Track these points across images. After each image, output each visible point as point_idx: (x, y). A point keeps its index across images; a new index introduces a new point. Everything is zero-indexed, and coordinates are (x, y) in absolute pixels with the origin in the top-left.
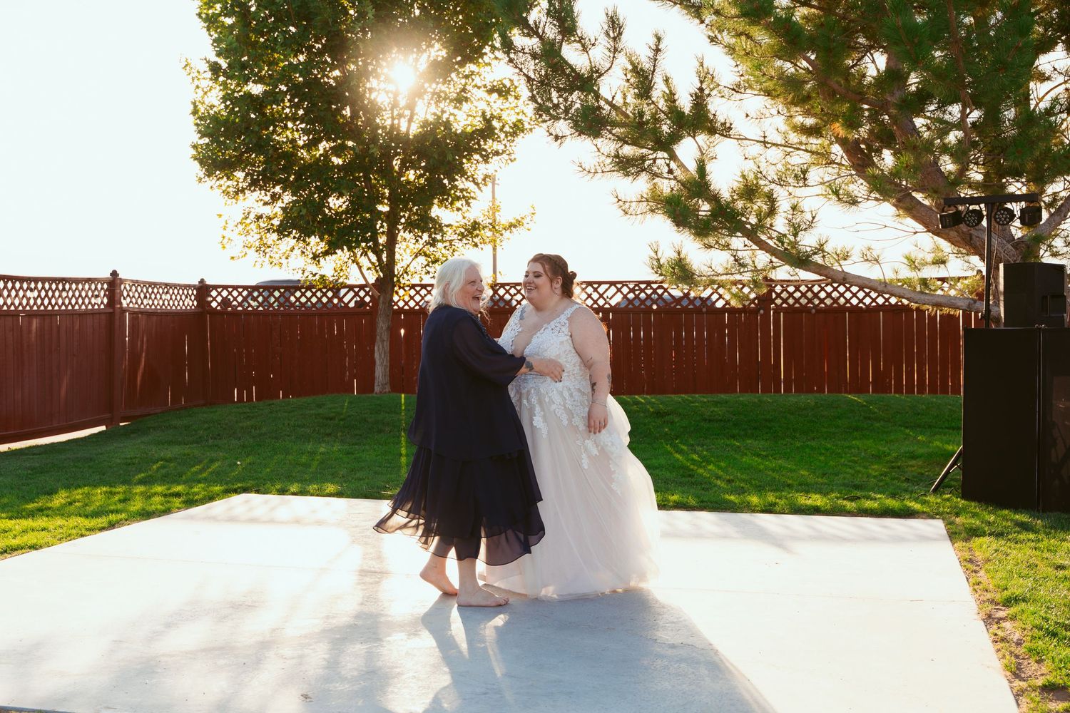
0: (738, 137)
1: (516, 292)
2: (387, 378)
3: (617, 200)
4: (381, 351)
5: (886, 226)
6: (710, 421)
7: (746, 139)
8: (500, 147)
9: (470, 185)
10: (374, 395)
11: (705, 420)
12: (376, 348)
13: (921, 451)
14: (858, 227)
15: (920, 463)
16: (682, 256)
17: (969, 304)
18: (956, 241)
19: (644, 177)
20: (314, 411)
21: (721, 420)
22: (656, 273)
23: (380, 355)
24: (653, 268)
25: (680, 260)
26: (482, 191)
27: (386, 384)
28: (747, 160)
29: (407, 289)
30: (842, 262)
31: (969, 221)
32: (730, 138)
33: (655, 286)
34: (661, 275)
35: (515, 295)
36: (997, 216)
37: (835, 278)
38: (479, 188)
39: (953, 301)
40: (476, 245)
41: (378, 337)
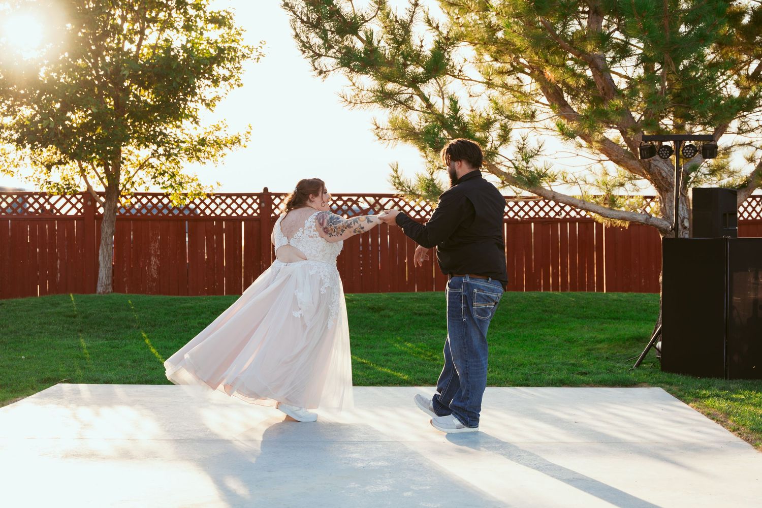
0: (463, 78)
1: (221, 201)
2: (110, 279)
3: (375, 127)
4: (105, 254)
5: (578, 155)
6: (420, 315)
7: (471, 80)
8: (227, 74)
9: (201, 107)
10: (97, 295)
11: (416, 314)
12: (100, 252)
13: (602, 337)
14: (557, 155)
15: (606, 346)
16: (434, 177)
17: (647, 219)
18: (633, 169)
19: (400, 108)
20: (49, 310)
21: (428, 314)
22: (397, 189)
23: (104, 258)
24: (395, 185)
25: (432, 180)
26: (213, 111)
27: (109, 285)
28: (471, 98)
29: (128, 197)
30: (552, 184)
31: (662, 154)
32: (459, 78)
33: (345, 198)
34: (402, 190)
35: (220, 204)
36: (684, 151)
37: (546, 196)
38: (210, 109)
39: (634, 216)
40: (198, 158)
41: (103, 242)
